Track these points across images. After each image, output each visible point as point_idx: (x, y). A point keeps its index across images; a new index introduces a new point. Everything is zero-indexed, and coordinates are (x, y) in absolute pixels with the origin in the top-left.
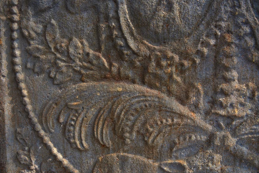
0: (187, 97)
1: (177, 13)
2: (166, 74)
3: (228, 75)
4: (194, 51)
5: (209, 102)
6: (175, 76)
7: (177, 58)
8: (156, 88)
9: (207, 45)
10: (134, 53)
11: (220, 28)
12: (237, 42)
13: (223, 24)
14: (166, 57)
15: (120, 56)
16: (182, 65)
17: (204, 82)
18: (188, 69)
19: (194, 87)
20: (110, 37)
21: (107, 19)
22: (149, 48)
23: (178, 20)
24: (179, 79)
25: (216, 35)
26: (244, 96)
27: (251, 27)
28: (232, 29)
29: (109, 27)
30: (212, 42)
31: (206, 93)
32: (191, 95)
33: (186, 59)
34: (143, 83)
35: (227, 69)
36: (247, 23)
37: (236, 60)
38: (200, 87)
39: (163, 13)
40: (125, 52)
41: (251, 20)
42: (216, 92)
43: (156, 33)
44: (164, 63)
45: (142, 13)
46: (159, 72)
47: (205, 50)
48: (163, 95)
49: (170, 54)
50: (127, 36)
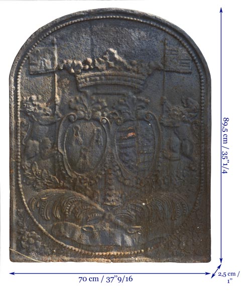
0: (94, 197)
1: (88, 160)
2: (84, 186)
3: (111, 187)
4: (95, 177)
5: (103, 199)
6: (88, 187)
7: (88, 180)
8: (80, 192)
9: (101, 174)
10: (70, 176)
11: (106, 167)
12: (114, 173)
13: (107, 165)
14: (83, 179)
15: (64, 178)
16: (91, 182)
17: (101, 190)
18: (94, 184)
19: (96, 192)
20: (60, 170)
21: (58, 162)
22: (76, 175)
23: (88, 163)
24: (90, 189)
25: (105, 170)
26: (118, 196)
27: (119, 167)
28: (111, 167)
29: (59, 165)
30: (103, 173)
31: (101, 195)
32: (95, 196)
33: (92, 180)
34: (74, 190)
35: (110, 185)
36: (117, 165)
37: (113, 181)
38: (99, 192)
39: (82, 160)
40: (66, 176)
41: (119, 164)
42: (106, 195)
43: (79, 169)
44: (83, 181)
45: (73, 160)
46: (81, 185)
47: (100, 176)
48: (82, 196)
49: (85, 178)
50: (67, 169)
